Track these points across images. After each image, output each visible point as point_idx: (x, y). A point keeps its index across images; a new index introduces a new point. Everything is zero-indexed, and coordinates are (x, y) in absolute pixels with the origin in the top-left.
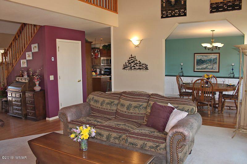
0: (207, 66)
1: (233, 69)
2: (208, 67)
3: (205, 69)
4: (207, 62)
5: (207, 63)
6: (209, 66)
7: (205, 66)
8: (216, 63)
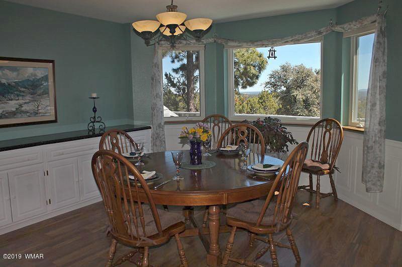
0: (21, 106)
1: (95, 107)
2: (25, 108)
3: (13, 114)
4: (20, 91)
5: (18, 96)
6: (25, 103)
7: (12, 105)
8: (46, 92)
